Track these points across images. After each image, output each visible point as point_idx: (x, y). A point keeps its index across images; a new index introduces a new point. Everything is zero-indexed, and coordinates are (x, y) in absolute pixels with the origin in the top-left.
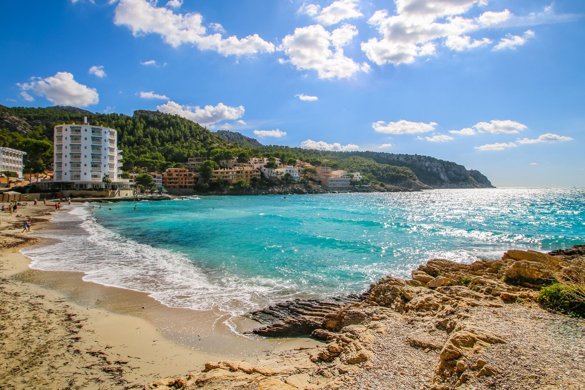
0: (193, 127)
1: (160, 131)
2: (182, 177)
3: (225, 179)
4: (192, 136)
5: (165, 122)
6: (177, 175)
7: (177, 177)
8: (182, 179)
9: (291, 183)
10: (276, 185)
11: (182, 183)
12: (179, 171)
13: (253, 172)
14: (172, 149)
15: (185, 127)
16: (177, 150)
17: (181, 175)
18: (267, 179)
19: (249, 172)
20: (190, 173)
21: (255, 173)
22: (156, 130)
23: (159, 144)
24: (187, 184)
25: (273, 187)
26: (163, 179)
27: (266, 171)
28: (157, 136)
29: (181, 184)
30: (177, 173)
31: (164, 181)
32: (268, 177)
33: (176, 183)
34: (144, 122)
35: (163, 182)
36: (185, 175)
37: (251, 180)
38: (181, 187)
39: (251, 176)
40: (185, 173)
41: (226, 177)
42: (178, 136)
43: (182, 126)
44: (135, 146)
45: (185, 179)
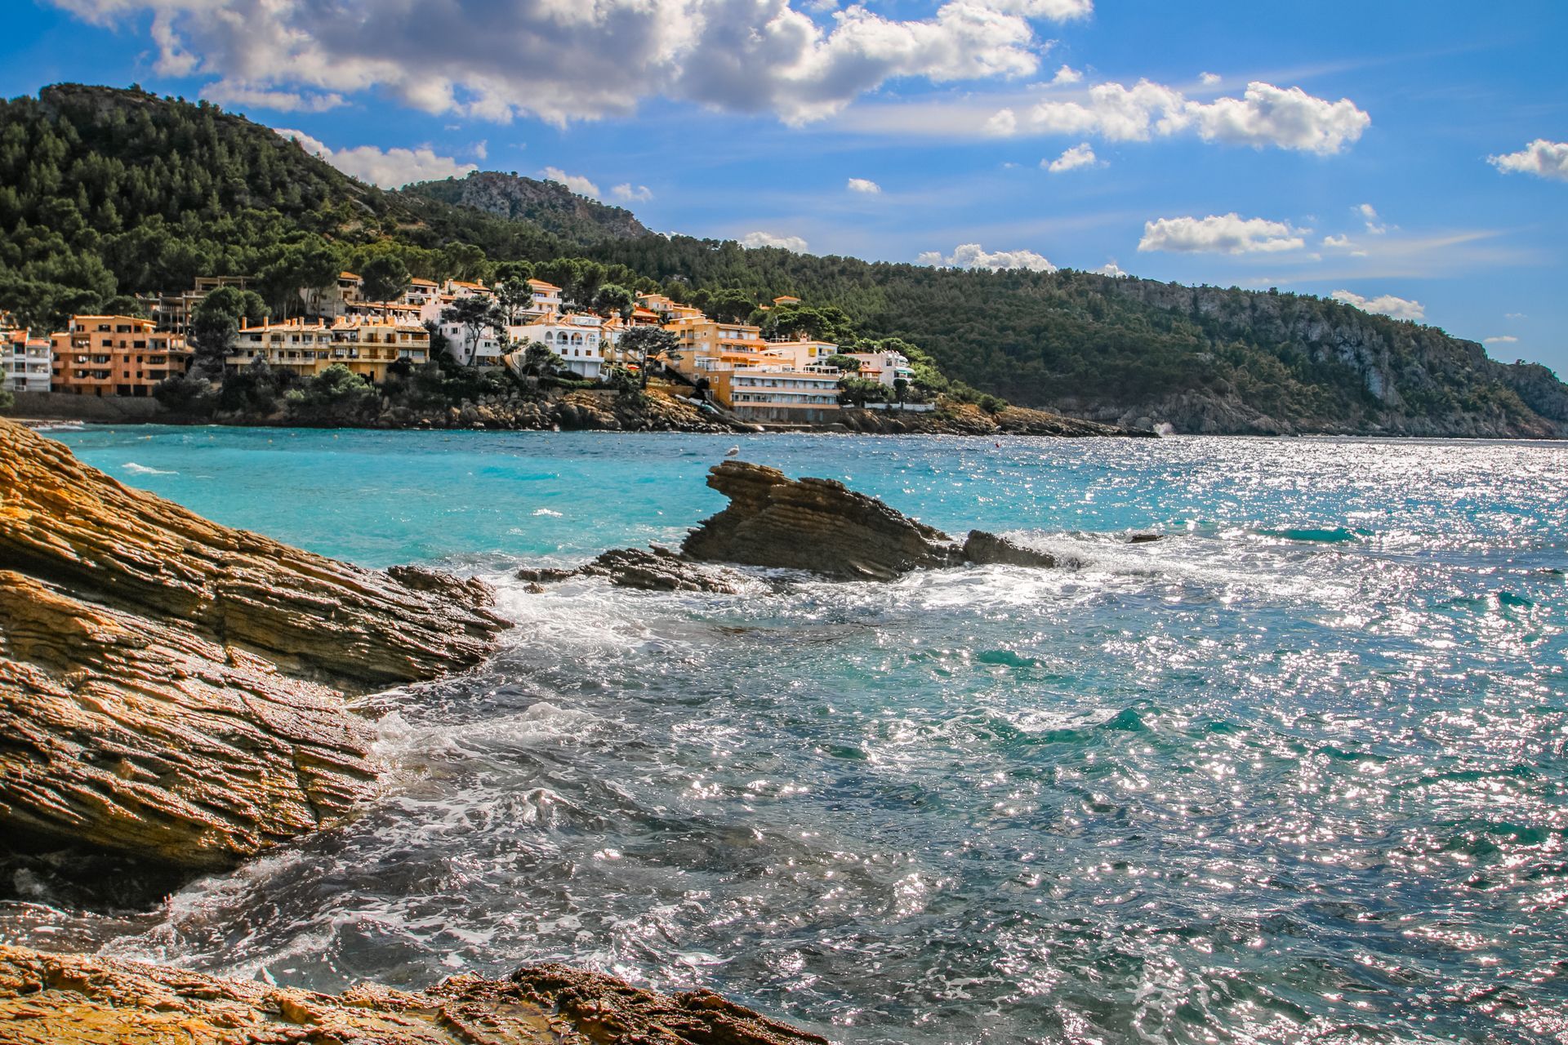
0: (267, 152)
1: (128, 166)
2: (125, 351)
3: (286, 361)
4: (258, 191)
5: (152, 131)
6: (107, 343)
7: (107, 350)
8: (127, 359)
9: (556, 384)
10: (487, 389)
11: (127, 374)
12: (114, 328)
13: (398, 337)
14: (157, 240)
15: (231, 152)
16: (172, 246)
17: (123, 345)
18: (459, 368)
19: (382, 337)
20: (160, 336)
21: (410, 342)
22: (115, 165)
23: (118, 220)
24: (145, 381)
25: (474, 401)
26: (57, 358)
27: (458, 335)
28: (113, 188)
29: (124, 381)
30: (106, 336)
31: (60, 365)
32: (464, 361)
33: (106, 374)
34: (73, 134)
35: (56, 372)
36: (140, 345)
37: (391, 368)
38: (123, 390)
39: (391, 353)
40: (139, 337)
41: (292, 354)
42: (198, 190)
43: (221, 149)
44: (22, 228)
45: (140, 359)
